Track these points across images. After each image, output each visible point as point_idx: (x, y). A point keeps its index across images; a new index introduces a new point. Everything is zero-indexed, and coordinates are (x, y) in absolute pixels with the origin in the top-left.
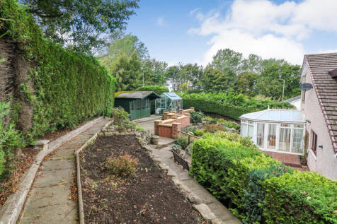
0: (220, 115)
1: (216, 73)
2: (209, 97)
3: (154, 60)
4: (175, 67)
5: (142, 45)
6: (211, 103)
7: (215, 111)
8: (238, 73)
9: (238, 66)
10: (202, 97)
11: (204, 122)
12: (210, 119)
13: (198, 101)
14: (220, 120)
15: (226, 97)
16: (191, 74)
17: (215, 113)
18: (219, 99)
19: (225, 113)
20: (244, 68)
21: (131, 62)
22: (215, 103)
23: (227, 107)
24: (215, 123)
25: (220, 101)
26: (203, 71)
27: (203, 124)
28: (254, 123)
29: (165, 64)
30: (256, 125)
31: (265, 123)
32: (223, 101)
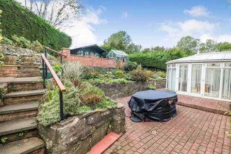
0: (159, 68)
7: (154, 65)
14: (158, 72)
22: (154, 59)
25: (160, 57)
28: (177, 65)
29: (141, 47)
30: (179, 66)
31: (188, 64)
32: (162, 57)
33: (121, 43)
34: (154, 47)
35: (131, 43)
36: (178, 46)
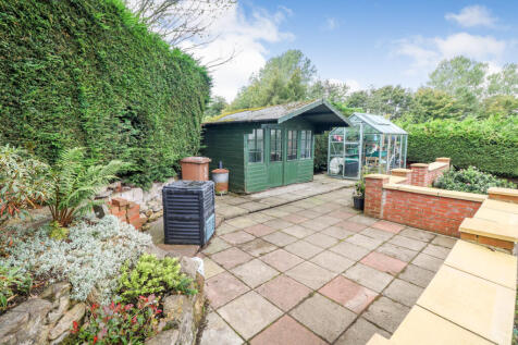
1: (440, 98)
3: (328, 83)
4: (362, 93)
5: (309, 61)
20: (492, 90)
21: (290, 87)
26: (414, 96)
29: (345, 87)
33: (296, 80)
34: (377, 88)
36: (433, 82)
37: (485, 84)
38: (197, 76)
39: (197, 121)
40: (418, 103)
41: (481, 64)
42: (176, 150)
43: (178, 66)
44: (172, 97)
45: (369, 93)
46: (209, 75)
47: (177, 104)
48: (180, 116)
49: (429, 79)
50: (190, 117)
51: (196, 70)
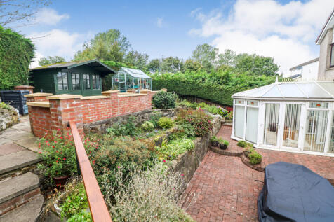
0: (201, 98)
1: (196, 65)
2: (187, 76)
3: (136, 52)
4: (157, 60)
5: (125, 38)
6: (188, 82)
7: (194, 93)
8: (215, 66)
9: (215, 60)
10: (177, 76)
11: (178, 107)
12: (187, 103)
13: (172, 81)
14: (201, 104)
15: (208, 75)
16: (173, 66)
17: (193, 97)
18: (198, 78)
19: (207, 95)
20: (220, 62)
21: (112, 53)
22: (193, 83)
23: (209, 87)
24: (194, 108)
25: (201, 80)
26: (184, 64)
27: (177, 110)
28: (260, 103)
29: (147, 56)
30: (264, 105)
31: (281, 103)
32: (203, 80)
33: (116, 49)
34: (165, 58)
35: (129, 49)
36: (194, 56)
37: (217, 59)
38: (24, 43)
39: (25, 67)
40: (185, 67)
41: (215, 49)
42: (11, 81)
43: (9, 38)
44: (6, 54)
45: (161, 60)
46: (32, 43)
47: (9, 57)
48: (12, 63)
49: (192, 55)
50: (19, 64)
51: (22, 40)
